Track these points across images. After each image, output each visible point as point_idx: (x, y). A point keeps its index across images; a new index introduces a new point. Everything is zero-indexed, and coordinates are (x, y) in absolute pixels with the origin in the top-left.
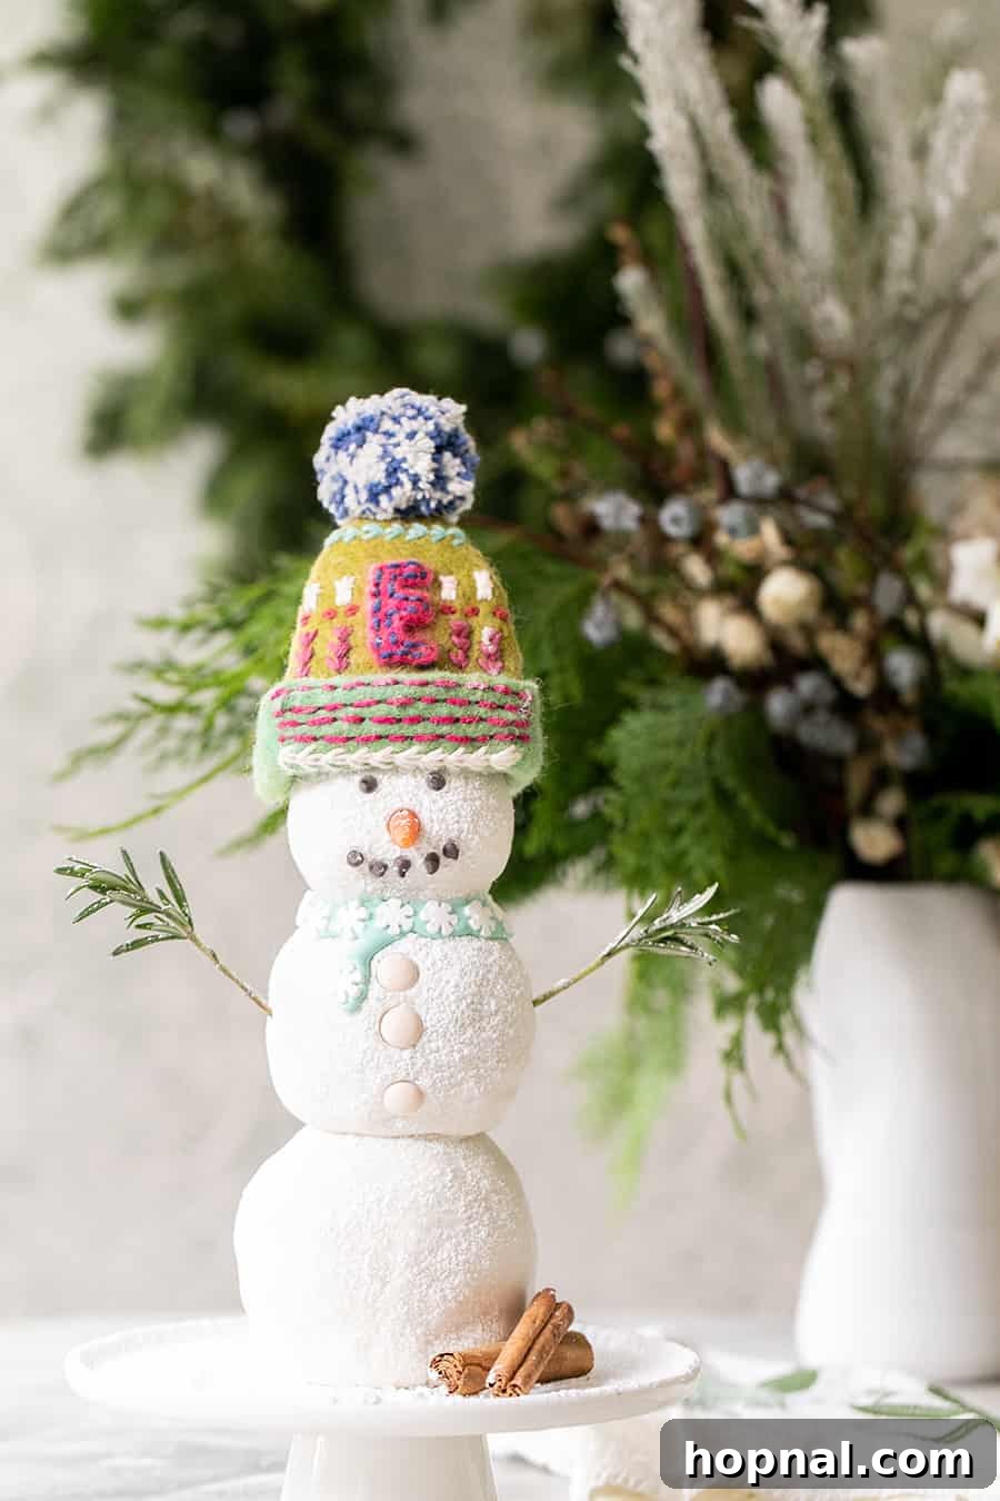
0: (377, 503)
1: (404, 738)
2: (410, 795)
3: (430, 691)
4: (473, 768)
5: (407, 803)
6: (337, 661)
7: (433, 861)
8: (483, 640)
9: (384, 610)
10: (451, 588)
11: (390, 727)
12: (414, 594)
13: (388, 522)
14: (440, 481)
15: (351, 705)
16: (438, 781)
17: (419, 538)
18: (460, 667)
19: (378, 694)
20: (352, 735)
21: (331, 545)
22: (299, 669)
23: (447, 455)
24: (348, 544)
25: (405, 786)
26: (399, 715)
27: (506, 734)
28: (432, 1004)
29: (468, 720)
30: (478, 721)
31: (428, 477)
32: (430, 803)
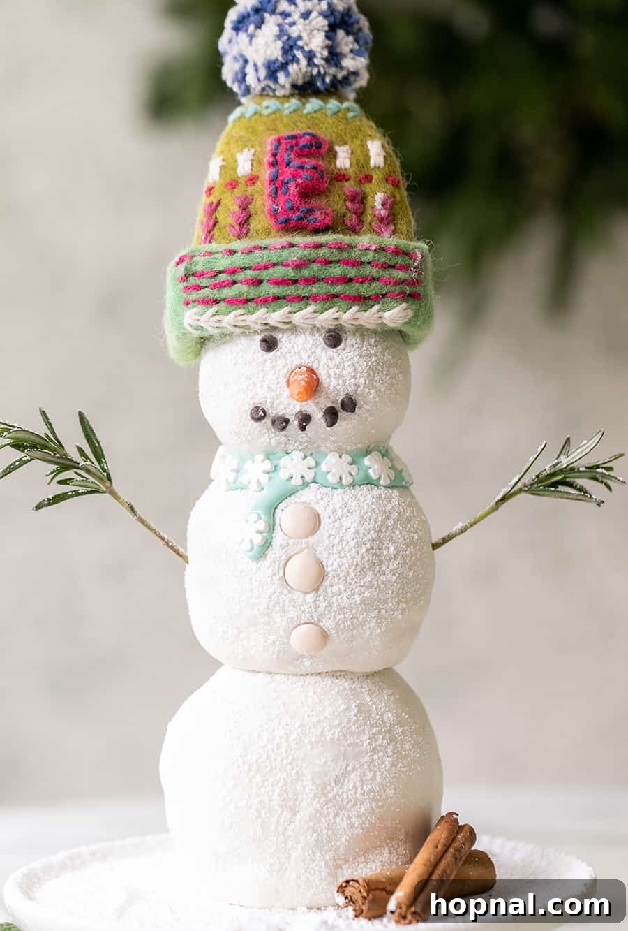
0: (276, 80)
1: (300, 299)
2: (309, 352)
3: (322, 252)
4: (368, 326)
5: (306, 360)
6: (237, 228)
7: (332, 416)
8: (376, 204)
9: (281, 178)
10: (345, 158)
11: (287, 288)
12: (309, 163)
13: (287, 97)
14: (334, 57)
15: (250, 268)
16: (335, 338)
17: (315, 112)
18: (354, 231)
19: (274, 256)
20: (250, 297)
21: (235, 121)
22: (203, 238)
23: (341, 33)
24: (250, 119)
25: (303, 344)
26: (294, 277)
27: (397, 292)
28: (333, 549)
29: (360, 280)
30: (370, 280)
31: (322, 54)
32: (327, 359)
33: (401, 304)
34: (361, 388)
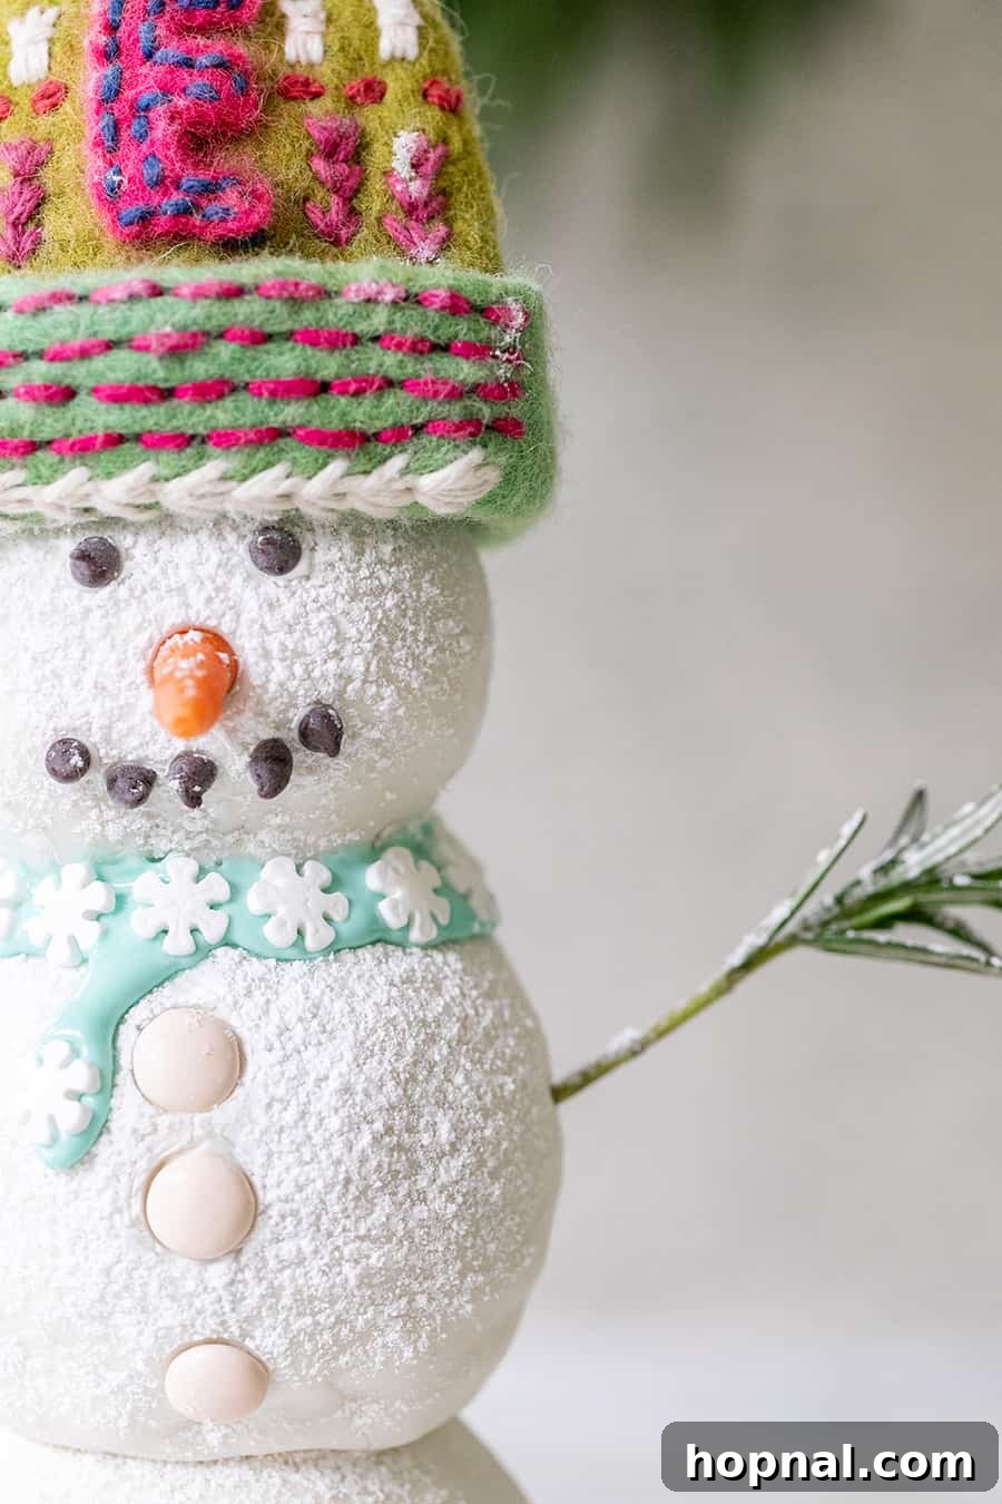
1: (182, 441)
2: (210, 586)
3: (247, 312)
4: (372, 512)
5: (200, 612)
6: (9, 234)
7: (274, 763)
8: (394, 165)
9: (129, 94)
10: (309, 33)
11: (145, 412)
12: (209, 49)
15: (40, 355)
16: (281, 548)
18: (335, 241)
19: (108, 323)
20: (39, 437)
25: (192, 564)
26: (166, 380)
27: (456, 419)
28: (279, 1141)
29: (353, 387)
30: (380, 388)
32: (260, 607)
33: (466, 452)
34: (357, 684)
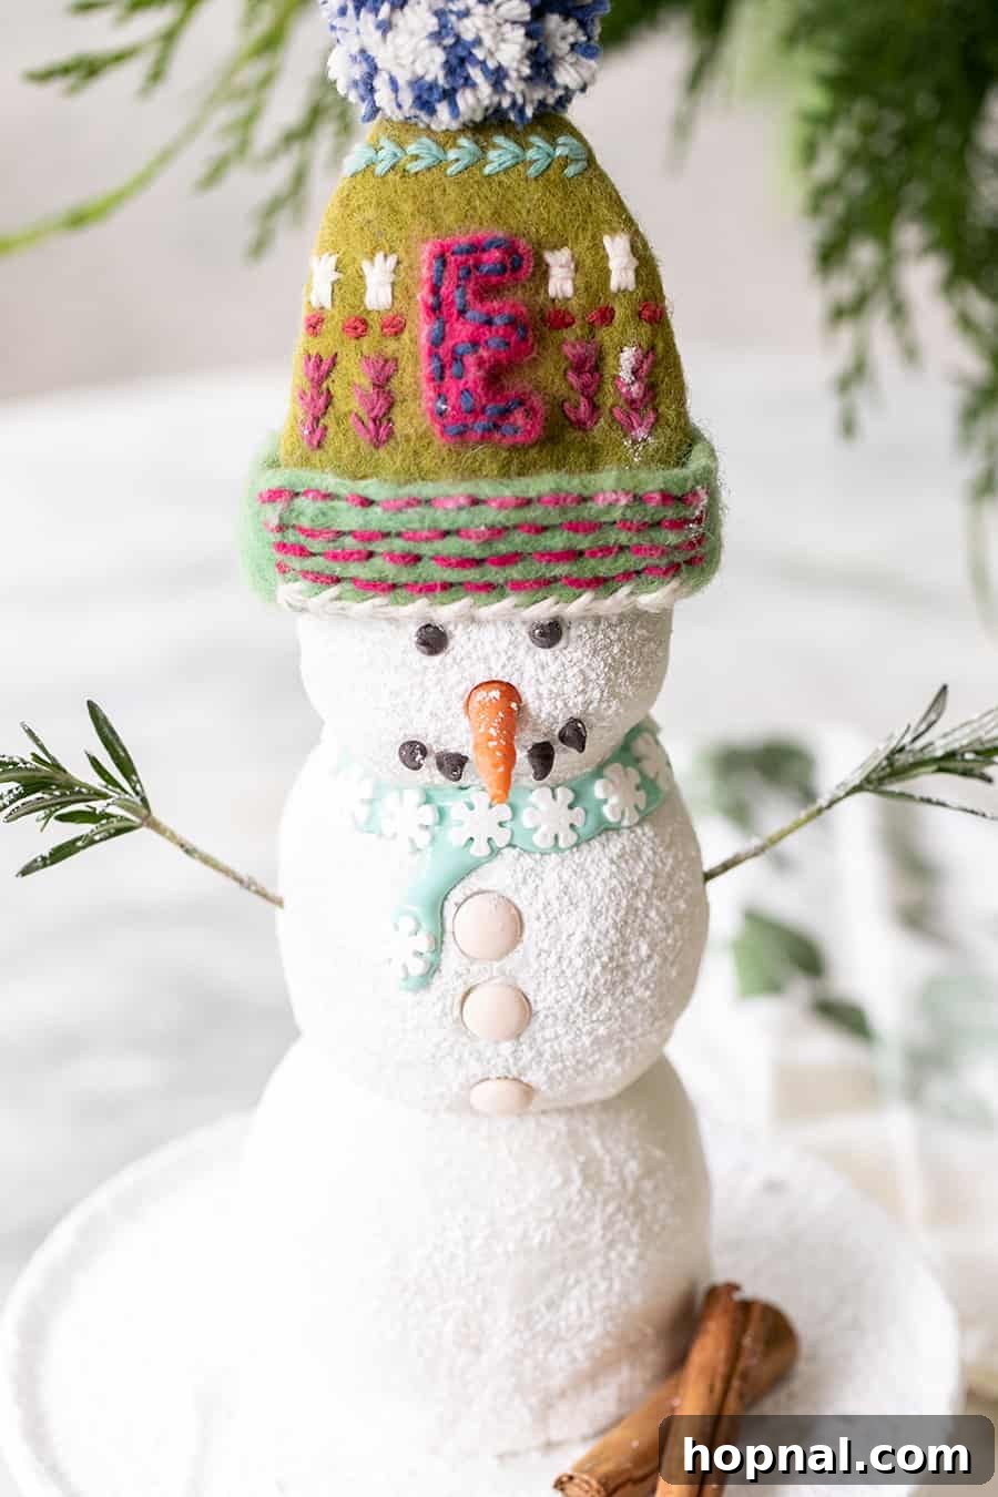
0: (432, 112)
2: (504, 658)
3: (534, 514)
5: (499, 672)
6: (371, 425)
7: (543, 753)
8: (622, 372)
9: (449, 343)
10: (563, 278)
11: (466, 571)
12: (501, 307)
14: (540, 69)
15: (399, 535)
16: (550, 635)
17: (506, 171)
18: (583, 429)
19: (444, 520)
20: (399, 582)
22: (306, 432)
23: (554, 21)
24: (383, 179)
25: (492, 643)
26: (480, 554)
27: (664, 565)
28: (546, 977)
29: (599, 553)
30: (617, 552)
31: (518, 71)
32: (536, 670)
33: (669, 582)
34: (595, 704)
